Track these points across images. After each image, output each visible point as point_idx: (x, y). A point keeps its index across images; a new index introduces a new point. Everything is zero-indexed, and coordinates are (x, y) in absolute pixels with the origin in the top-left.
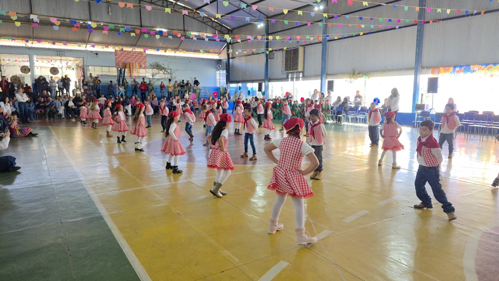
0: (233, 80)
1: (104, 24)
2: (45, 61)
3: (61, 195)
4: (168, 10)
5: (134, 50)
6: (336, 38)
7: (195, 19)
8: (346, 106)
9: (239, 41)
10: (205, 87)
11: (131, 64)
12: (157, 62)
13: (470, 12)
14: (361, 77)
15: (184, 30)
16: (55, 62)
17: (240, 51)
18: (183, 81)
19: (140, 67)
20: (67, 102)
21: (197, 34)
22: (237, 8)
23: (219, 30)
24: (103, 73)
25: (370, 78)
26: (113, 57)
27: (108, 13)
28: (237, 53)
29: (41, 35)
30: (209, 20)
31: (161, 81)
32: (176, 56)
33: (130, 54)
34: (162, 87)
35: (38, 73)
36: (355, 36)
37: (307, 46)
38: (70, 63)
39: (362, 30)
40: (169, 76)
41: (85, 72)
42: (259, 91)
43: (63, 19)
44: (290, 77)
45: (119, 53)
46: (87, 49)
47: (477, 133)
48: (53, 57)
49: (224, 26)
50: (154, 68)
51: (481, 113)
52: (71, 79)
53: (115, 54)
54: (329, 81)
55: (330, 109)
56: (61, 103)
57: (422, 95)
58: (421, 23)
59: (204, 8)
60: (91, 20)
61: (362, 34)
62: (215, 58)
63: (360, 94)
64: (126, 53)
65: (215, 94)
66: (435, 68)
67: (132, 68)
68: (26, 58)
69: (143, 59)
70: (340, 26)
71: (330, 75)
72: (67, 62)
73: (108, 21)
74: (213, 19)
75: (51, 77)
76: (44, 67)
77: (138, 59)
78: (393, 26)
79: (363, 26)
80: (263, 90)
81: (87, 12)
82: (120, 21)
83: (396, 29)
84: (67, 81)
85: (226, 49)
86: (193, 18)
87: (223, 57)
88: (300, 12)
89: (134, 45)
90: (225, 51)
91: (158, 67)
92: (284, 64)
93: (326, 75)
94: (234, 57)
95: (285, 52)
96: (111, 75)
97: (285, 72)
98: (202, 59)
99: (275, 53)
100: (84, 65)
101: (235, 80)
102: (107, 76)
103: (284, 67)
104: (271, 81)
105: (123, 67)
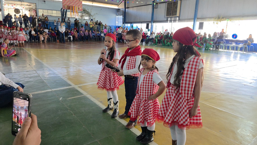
11: (73, 7)
12: (84, 8)
16: (17, 6)
18: (97, 21)
24: (49, 14)
34: (86, 24)
35: (6, 12)
44: (169, 20)
48: (16, 2)
54: (200, 23)
62: (116, 8)
75: (15, 15)
84: (26, 18)
90: (123, 3)
91: (85, 11)
92: (166, 11)
93: (197, 19)
94: (129, 7)
95: (167, 4)
96: (53, 16)
97: (166, 17)
98: (108, 8)
99: (159, 5)
100: (36, 8)
101: (129, 22)
102: (51, 16)
103: (166, 14)
104: (155, 22)
105: (68, 9)
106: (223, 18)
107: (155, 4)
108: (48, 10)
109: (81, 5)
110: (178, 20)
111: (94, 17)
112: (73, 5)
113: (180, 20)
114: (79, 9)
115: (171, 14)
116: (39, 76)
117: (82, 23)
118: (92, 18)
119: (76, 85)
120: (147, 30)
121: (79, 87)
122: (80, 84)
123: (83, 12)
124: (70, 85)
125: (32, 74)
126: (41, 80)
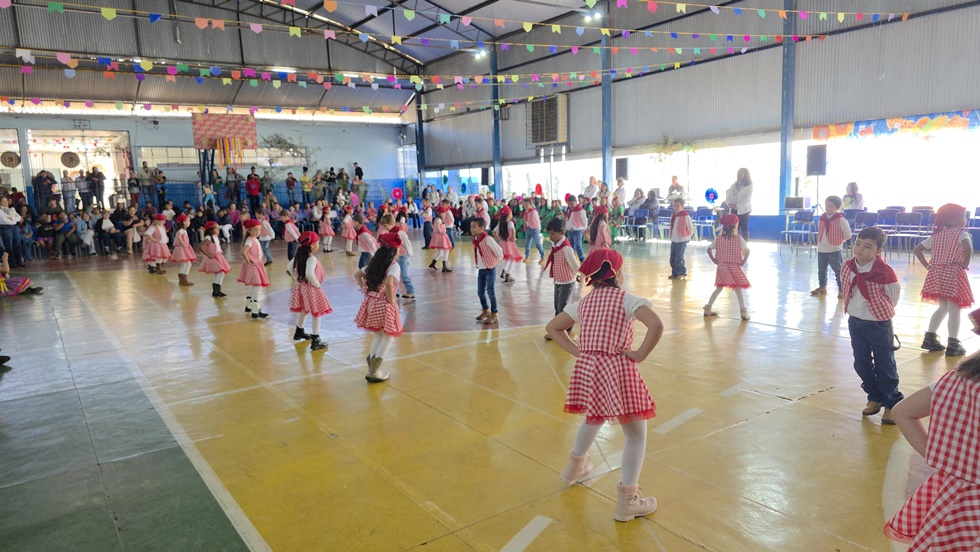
0: (432, 164)
1: (168, 62)
2: (51, 140)
3: (95, 408)
4: (295, 31)
5: (230, 112)
6: (629, 75)
7: (350, 45)
8: (652, 206)
9: (440, 86)
10: (376, 181)
11: (226, 141)
12: (279, 134)
13: (882, 16)
14: (680, 150)
15: (330, 69)
16: (71, 142)
17: (442, 106)
18: (332, 169)
19: (245, 145)
20: (100, 222)
21: (355, 75)
22: (433, 23)
23: (400, 66)
24: (171, 161)
25: (697, 151)
26: (190, 127)
27: (175, 39)
28: (436, 110)
29: (39, 89)
30: (377, 47)
31: (289, 171)
32: (316, 122)
33: (223, 120)
34: (291, 182)
35: (36, 165)
36: (666, 70)
37: (572, 94)
38: (101, 144)
39: (678, 58)
40: (303, 162)
41: (134, 159)
42: (483, 184)
43: (83, 56)
44: (542, 154)
45: (200, 119)
46: (134, 113)
47: (904, 249)
48: (67, 133)
49: (408, 59)
50: (272, 146)
51: (909, 210)
52: (105, 174)
53: (191, 121)
54: (618, 161)
55: (622, 214)
56: (88, 223)
57: (797, 179)
58: (789, 41)
59: (368, 24)
60: (140, 55)
61: (677, 65)
62: (394, 122)
63: (680, 182)
64: (214, 118)
65: (398, 194)
66: (820, 127)
67: (227, 148)
68: (12, 136)
69: (249, 130)
70: (634, 52)
71: (620, 147)
72: (96, 141)
73: (176, 55)
74: (386, 46)
75: (65, 173)
76: (49, 153)
77: (240, 129)
78: (736, 49)
79: (679, 51)
80: (492, 181)
81: (132, 40)
82: (201, 56)
83: (740, 53)
84: (96, 180)
85: (414, 104)
86: (347, 44)
87: (410, 118)
88: (556, 28)
89: (231, 103)
90: (414, 108)
93: (613, 148)
94: (430, 118)
95: (531, 105)
97: (533, 145)
98: (368, 125)
99: (512, 109)
100: (130, 147)
103: (531, 136)
104: (505, 163)
105: (210, 147)
106: (675, 143)
108: (169, 149)
110: (566, 154)
112: (226, 136)
113: (572, 153)
115: (543, 137)
117: (277, 181)
120: (485, 187)
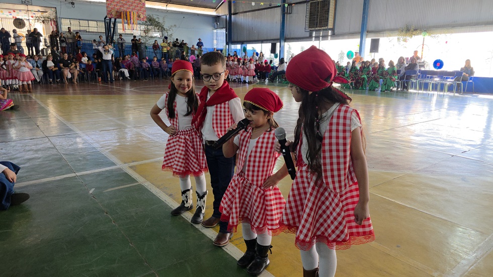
2: (6, 11)
11: (128, 14)
12: (150, 13)
14: (418, 34)
20: (45, 62)
24: (82, 28)
34: (156, 46)
41: (60, 26)
42: (271, 53)
44: (314, 36)
48: (16, 6)
54: (372, 40)
56: (37, 62)
62: (212, 14)
67: (128, 18)
69: (141, 7)
71: (372, 32)
75: (15, 31)
76: (5, 18)
84: (37, 36)
85: (226, 3)
87: (223, 12)
90: (226, 5)
91: (152, 22)
92: (308, 19)
93: (367, 32)
94: (238, 12)
95: (309, 5)
96: (90, 31)
97: (308, 30)
98: (198, 15)
99: (295, 7)
100: (56, 17)
101: (239, 40)
102: (86, 32)
103: (308, 24)
104: (287, 40)
105: (117, 17)
106: (415, 30)
107: (286, 5)
108: (81, 21)
109: (143, 9)
110: (331, 36)
111: (170, 33)
112: (127, 10)
113: (334, 35)
114: (139, 16)
115: (317, 25)
116: (54, 147)
117: (146, 45)
118: (166, 35)
119: (125, 163)
120: (273, 55)
121: (131, 167)
122: (133, 162)
123: (148, 23)
124: (113, 164)
125: (41, 144)
126: (57, 155)
